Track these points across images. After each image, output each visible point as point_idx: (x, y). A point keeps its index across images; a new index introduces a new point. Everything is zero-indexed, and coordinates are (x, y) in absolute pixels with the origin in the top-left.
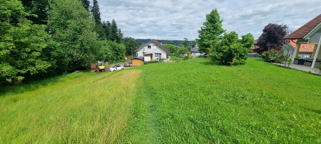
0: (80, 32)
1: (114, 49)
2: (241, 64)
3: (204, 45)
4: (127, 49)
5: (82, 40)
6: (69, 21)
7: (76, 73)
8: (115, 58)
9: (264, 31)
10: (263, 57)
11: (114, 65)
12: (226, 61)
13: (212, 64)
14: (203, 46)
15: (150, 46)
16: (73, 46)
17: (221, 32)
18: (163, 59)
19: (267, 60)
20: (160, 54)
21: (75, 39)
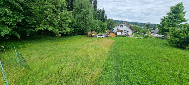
0: (86, 15)
3: (164, 29)
4: (108, 26)
5: (86, 19)
7: (81, 36)
8: (101, 31)
11: (99, 34)
12: (181, 45)
13: (168, 45)
15: (122, 26)
16: (82, 22)
17: (183, 21)
18: (129, 35)
20: (128, 31)
21: (83, 19)
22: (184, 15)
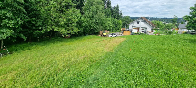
0: (95, 13)
1: (114, 23)
4: (123, 24)
5: (96, 17)
6: (91, 7)
7: (91, 36)
8: (115, 29)
15: (139, 22)
16: (92, 21)
20: (146, 28)
21: (93, 17)
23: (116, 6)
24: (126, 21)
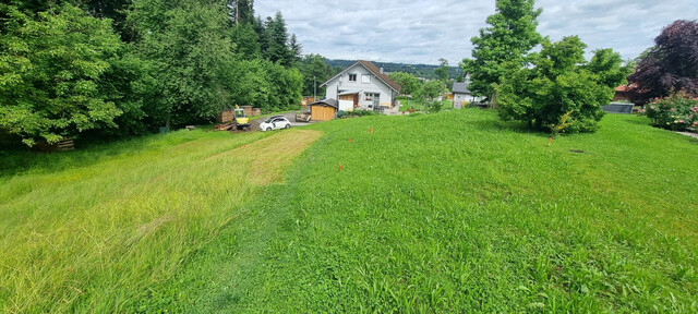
0: (193, 37)
1: (275, 79)
2: (583, 131)
3: (485, 75)
4: (306, 81)
5: (199, 57)
6: (169, 13)
7: (186, 132)
8: (279, 101)
9: (660, 40)
10: (651, 114)
11: (269, 116)
12: (539, 121)
14: (481, 79)
15: (355, 76)
16: (180, 70)
17: (534, 43)
18: (382, 108)
19: (662, 121)
20: (377, 95)
22: (536, 24)
23: (274, 18)
24: (317, 74)
